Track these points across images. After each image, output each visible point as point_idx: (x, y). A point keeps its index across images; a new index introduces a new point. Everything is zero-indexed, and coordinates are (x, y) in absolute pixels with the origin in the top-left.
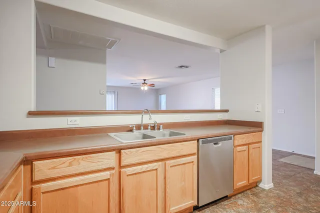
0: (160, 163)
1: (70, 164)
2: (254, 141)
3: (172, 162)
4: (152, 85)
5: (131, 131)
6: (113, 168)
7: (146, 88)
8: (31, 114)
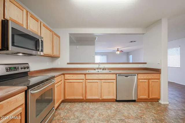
0: (99, 80)
1: (72, 77)
2: (153, 78)
3: (104, 81)
4: (122, 51)
5: (95, 70)
6: (84, 79)
7: (118, 53)
8: (68, 64)
